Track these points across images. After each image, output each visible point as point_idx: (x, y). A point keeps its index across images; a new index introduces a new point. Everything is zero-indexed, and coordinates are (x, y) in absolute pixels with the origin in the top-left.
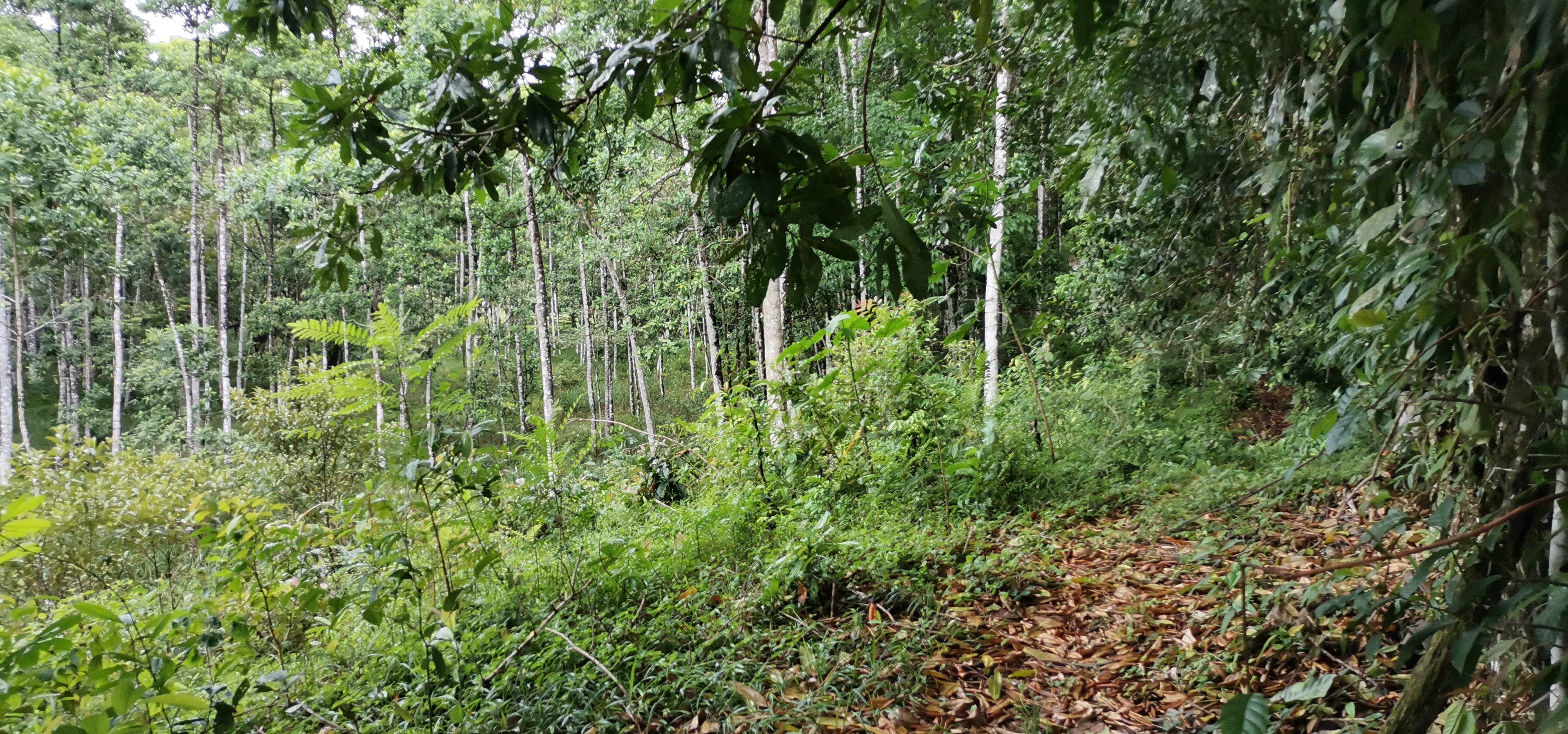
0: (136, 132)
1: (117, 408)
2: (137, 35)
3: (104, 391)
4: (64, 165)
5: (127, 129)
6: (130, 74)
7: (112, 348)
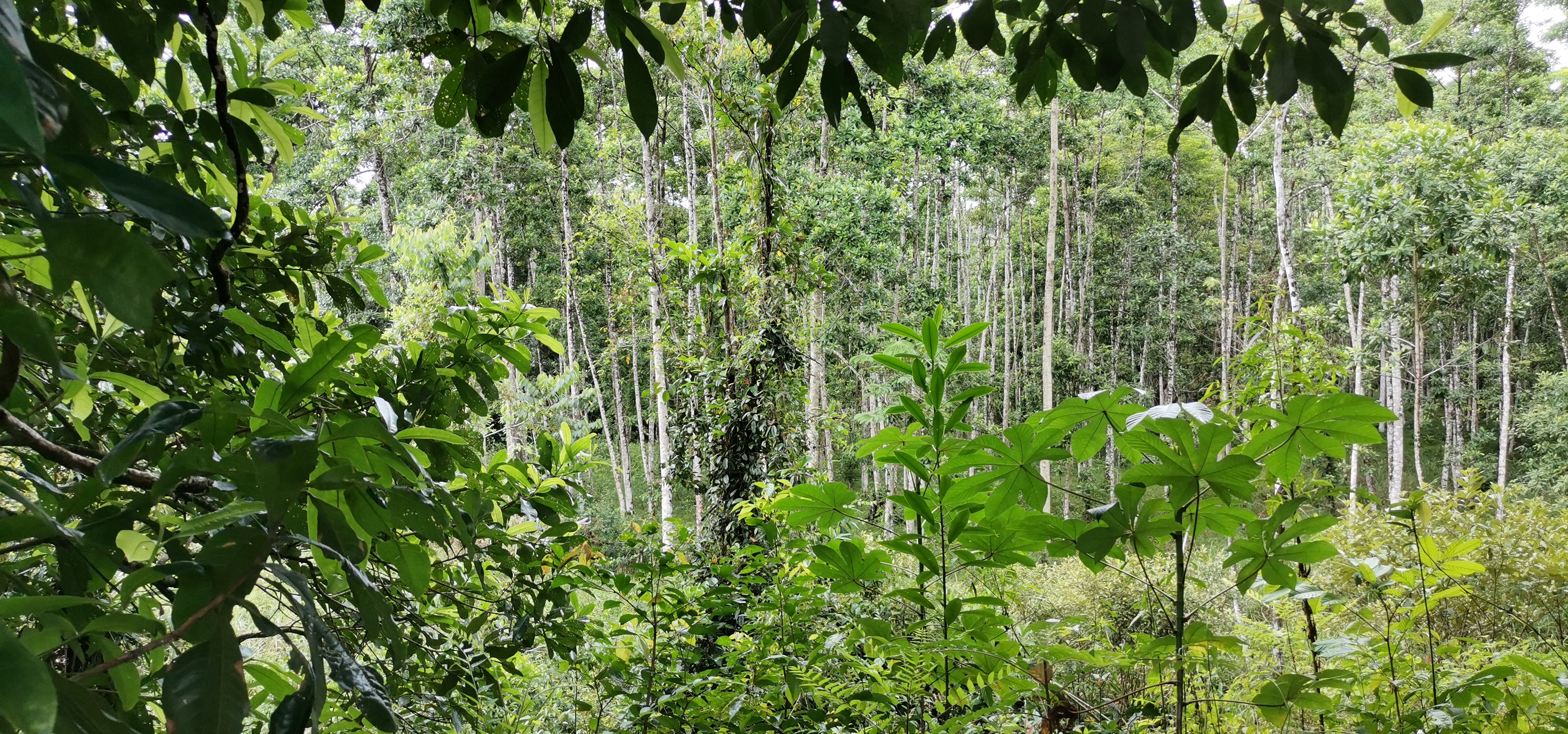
0: (1537, 168)
1: (1503, 453)
2: (1540, 68)
3: (1490, 435)
4: (1465, 211)
5: (1527, 166)
6: (1531, 109)
7: (1501, 391)
